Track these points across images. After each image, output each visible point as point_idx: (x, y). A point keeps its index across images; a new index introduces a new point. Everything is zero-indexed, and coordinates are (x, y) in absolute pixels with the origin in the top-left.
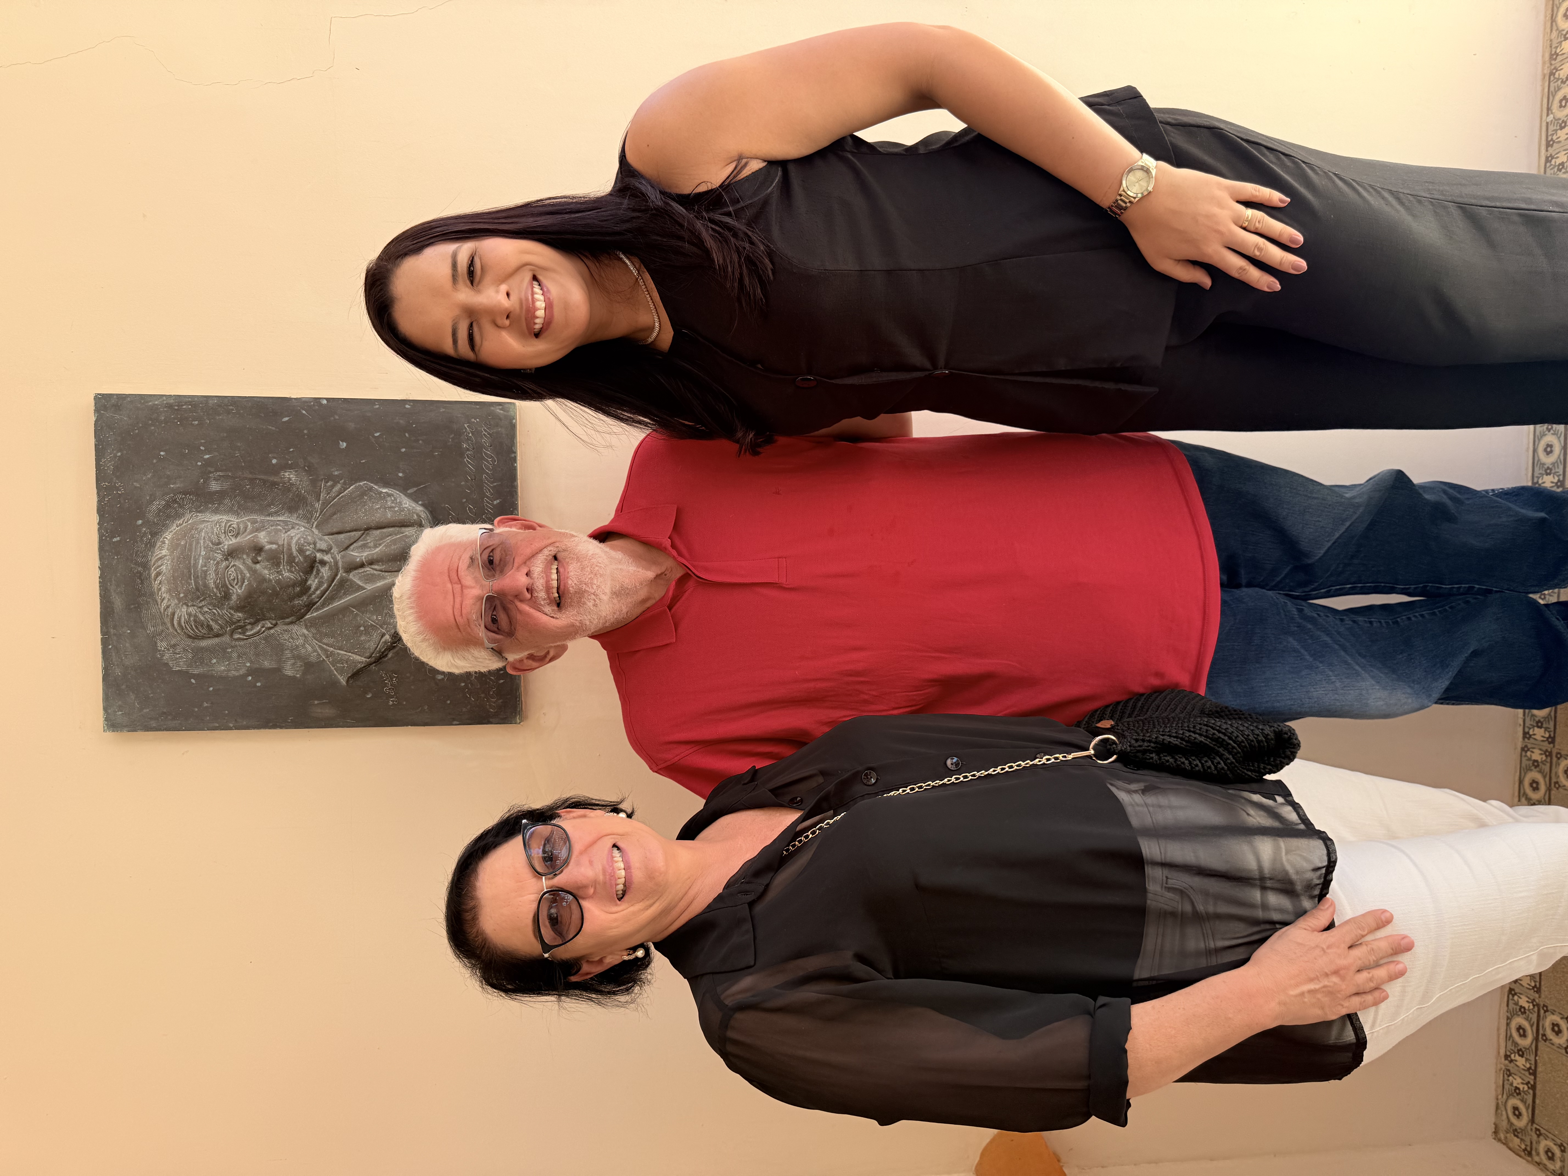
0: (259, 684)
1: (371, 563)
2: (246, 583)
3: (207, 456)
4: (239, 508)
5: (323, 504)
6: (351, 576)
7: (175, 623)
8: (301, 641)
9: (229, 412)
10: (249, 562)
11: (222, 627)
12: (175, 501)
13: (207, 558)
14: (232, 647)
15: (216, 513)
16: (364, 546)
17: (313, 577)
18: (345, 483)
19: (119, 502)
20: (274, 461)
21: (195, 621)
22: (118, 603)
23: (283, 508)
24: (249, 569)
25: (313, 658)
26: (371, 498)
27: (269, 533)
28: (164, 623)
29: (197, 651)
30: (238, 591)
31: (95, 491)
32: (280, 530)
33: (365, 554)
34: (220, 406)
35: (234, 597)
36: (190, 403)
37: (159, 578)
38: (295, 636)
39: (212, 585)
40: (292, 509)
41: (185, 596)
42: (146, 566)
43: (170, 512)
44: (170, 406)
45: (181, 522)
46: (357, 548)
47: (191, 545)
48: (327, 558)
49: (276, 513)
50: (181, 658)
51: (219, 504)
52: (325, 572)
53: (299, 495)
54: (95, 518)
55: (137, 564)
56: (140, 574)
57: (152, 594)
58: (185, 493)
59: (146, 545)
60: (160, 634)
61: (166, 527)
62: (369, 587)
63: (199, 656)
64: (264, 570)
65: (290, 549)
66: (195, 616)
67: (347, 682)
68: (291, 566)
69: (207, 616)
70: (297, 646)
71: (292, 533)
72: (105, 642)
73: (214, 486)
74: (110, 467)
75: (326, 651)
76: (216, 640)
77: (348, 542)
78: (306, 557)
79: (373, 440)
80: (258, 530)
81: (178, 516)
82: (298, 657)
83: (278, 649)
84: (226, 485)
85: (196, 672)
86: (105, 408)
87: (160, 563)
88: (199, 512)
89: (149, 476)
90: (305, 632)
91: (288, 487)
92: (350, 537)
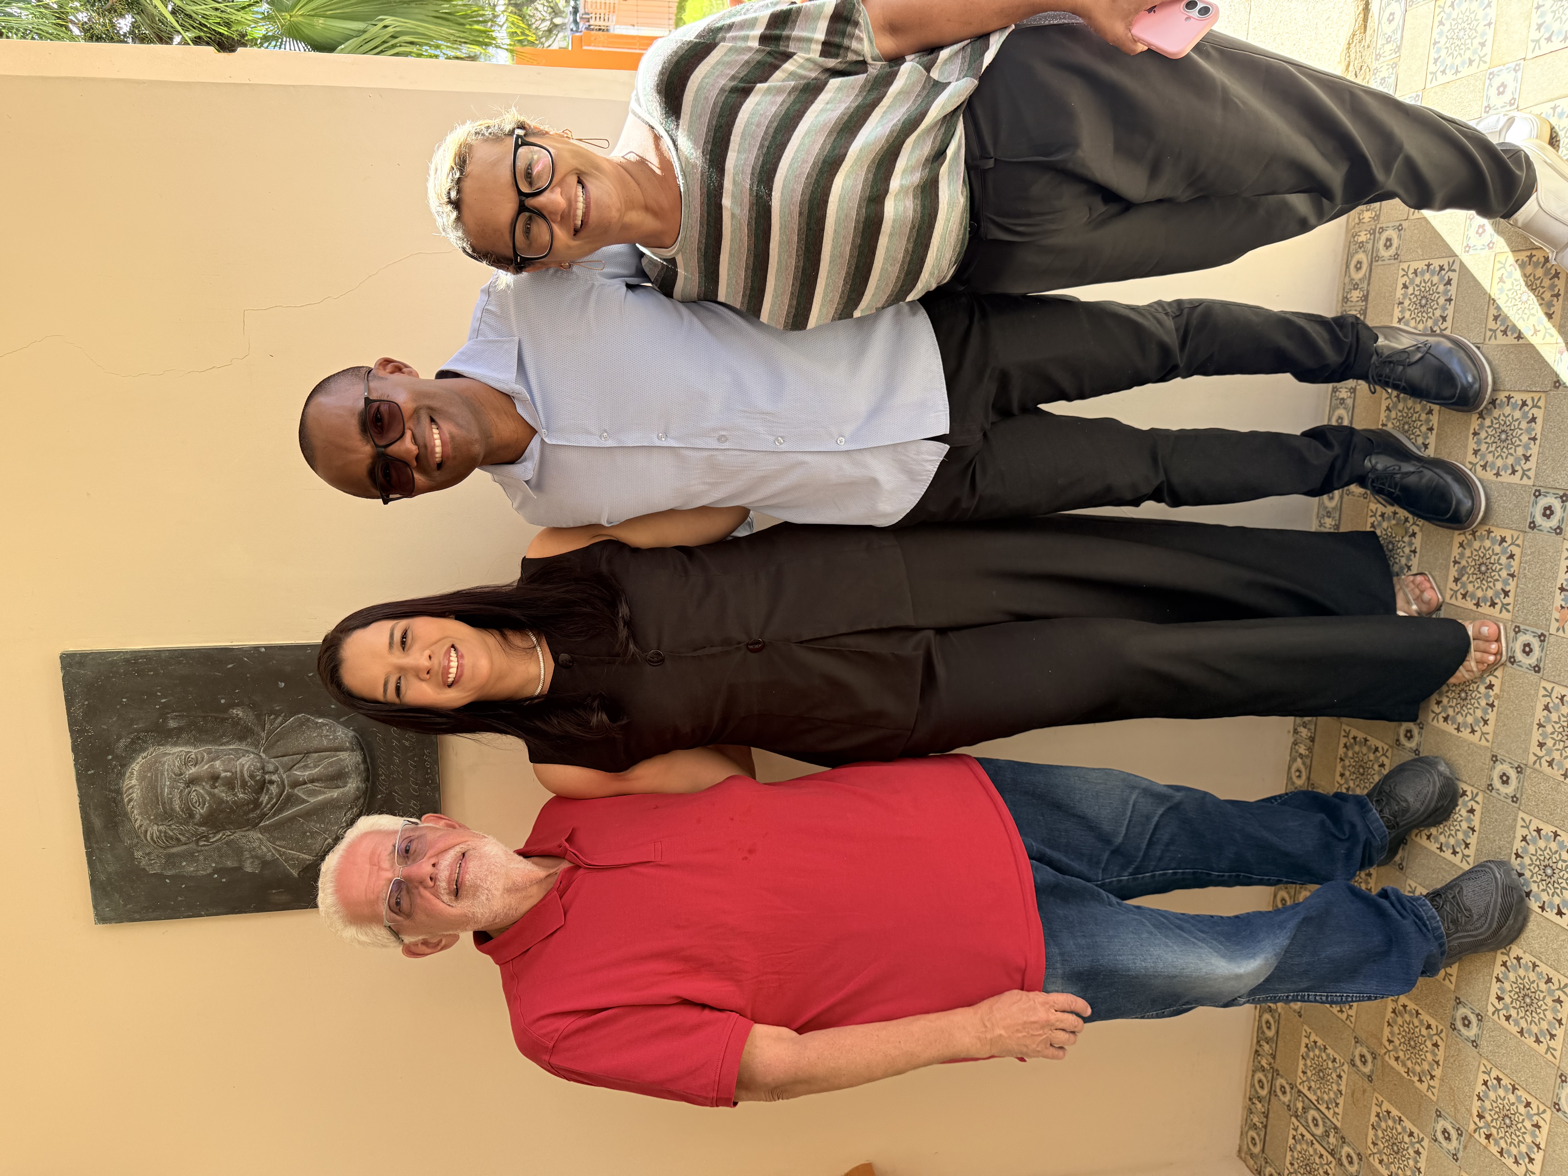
0: (224, 880)
1: (312, 781)
2: (207, 805)
3: (163, 700)
4: (195, 740)
5: (268, 733)
6: (296, 791)
7: (149, 838)
8: (257, 844)
9: (180, 663)
10: (208, 787)
11: (189, 839)
12: (139, 738)
13: (172, 788)
14: (198, 852)
15: (175, 746)
16: (306, 767)
17: (263, 795)
18: (285, 716)
19: (90, 742)
20: (223, 701)
21: (165, 836)
22: (97, 823)
23: (233, 738)
24: (210, 794)
25: (269, 857)
26: (308, 727)
27: (223, 762)
28: (138, 837)
29: (169, 857)
30: (201, 811)
31: (69, 734)
32: (233, 759)
33: (307, 773)
34: (171, 658)
35: (198, 816)
36: (145, 657)
37: (132, 804)
38: (252, 840)
39: (178, 809)
40: (241, 739)
41: (156, 818)
42: (119, 792)
43: (135, 747)
44: (127, 661)
45: (145, 754)
46: (300, 768)
47: (156, 776)
48: (274, 777)
49: (227, 742)
50: (156, 863)
51: (178, 738)
52: (274, 789)
53: (246, 727)
54: (71, 756)
55: (111, 791)
56: (115, 799)
57: (126, 814)
58: (148, 732)
59: (117, 775)
60: (136, 845)
61: (134, 759)
62: (312, 800)
63: (171, 860)
64: (221, 792)
65: (242, 775)
66: (165, 832)
67: (299, 874)
68: (245, 789)
69: (175, 832)
70: (254, 848)
71: (243, 760)
72: (89, 855)
73: (172, 724)
74: (80, 714)
75: (279, 851)
76: (185, 847)
77: (291, 764)
78: (256, 781)
79: (307, 679)
80: (213, 760)
81: (143, 750)
82: (257, 857)
83: (238, 851)
84: (183, 723)
85: (169, 873)
86: (71, 665)
87: (131, 791)
88: (162, 745)
89: (114, 719)
90: (261, 836)
91: (236, 722)
92: (293, 759)
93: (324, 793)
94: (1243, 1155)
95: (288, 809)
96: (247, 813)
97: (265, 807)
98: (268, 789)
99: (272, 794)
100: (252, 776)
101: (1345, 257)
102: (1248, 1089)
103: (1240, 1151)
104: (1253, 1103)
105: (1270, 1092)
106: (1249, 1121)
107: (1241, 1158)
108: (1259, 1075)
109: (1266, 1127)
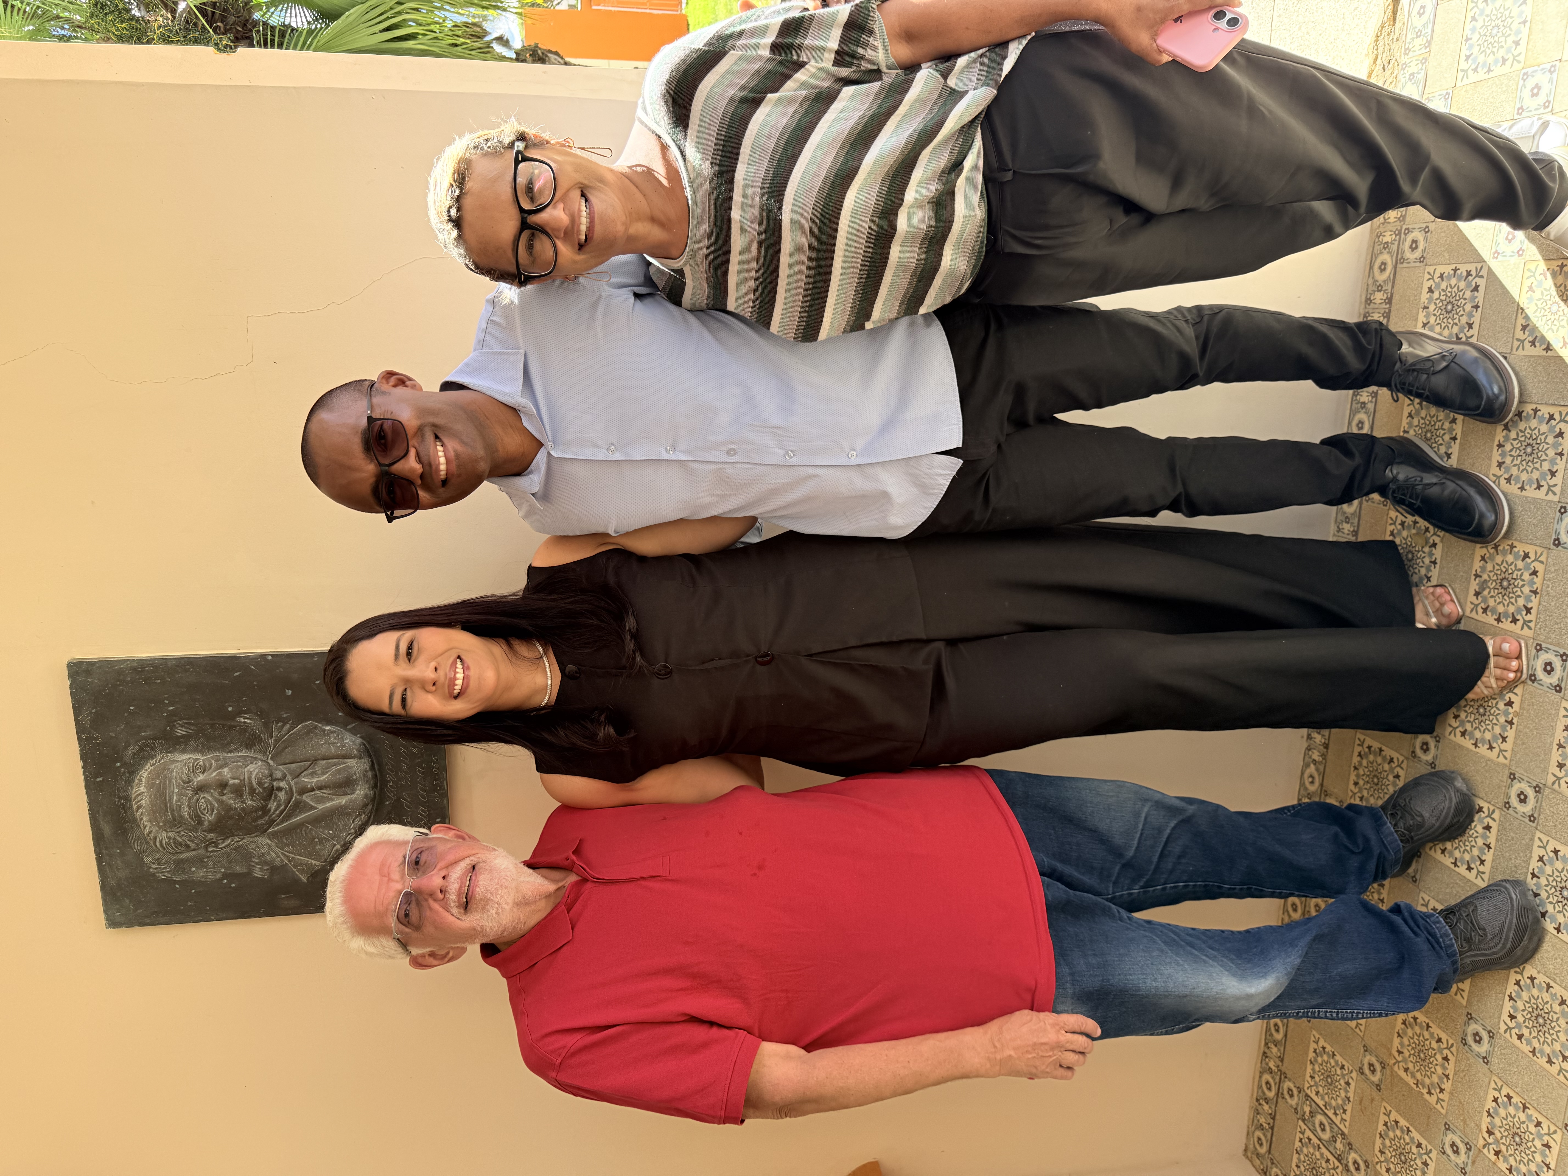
0: (233, 885)
1: (320, 788)
2: (215, 812)
3: (171, 708)
4: (203, 747)
5: (275, 740)
6: (304, 797)
7: (158, 844)
8: (266, 849)
9: (186, 671)
10: (216, 794)
11: (197, 845)
12: (147, 746)
13: (180, 795)
14: (208, 857)
15: (184, 753)
16: (313, 774)
17: (272, 801)
18: (293, 723)
19: (99, 750)
20: (230, 709)
21: (174, 843)
22: (107, 830)
23: (241, 745)
24: (218, 801)
25: (277, 862)
26: (316, 734)
27: (231, 769)
28: (147, 843)
29: (178, 862)
30: (209, 818)
31: (77, 742)
32: (241, 767)
33: (315, 780)
34: (178, 666)
35: (206, 823)
36: (152, 665)
37: (140, 810)
38: (261, 846)
39: (187, 816)
40: (249, 745)
41: (164, 825)
42: (127, 798)
43: (143, 756)
44: (134, 669)
45: (153, 761)
46: (308, 775)
47: (165, 784)
48: (283, 784)
49: (235, 749)
50: (165, 868)
51: (186, 745)
52: (282, 795)
53: (254, 735)
54: (79, 764)
55: (120, 798)
56: (123, 805)
57: (135, 820)
58: (156, 739)
59: (126, 782)
60: (145, 852)
61: (142, 766)
62: (321, 807)
63: (180, 865)
64: (229, 799)
65: (250, 783)
66: (174, 839)
67: (308, 880)
68: (253, 796)
69: (184, 838)
70: (263, 854)
71: (251, 767)
72: (99, 861)
73: (180, 731)
74: (87, 722)
75: (287, 857)
76: (194, 853)
77: (299, 771)
78: (264, 789)
79: (315, 687)
80: (222, 767)
81: (152, 757)
82: (265, 862)
83: (247, 857)
84: (190, 730)
85: (179, 878)
86: (77, 673)
87: (139, 798)
88: (170, 752)
89: (122, 727)
90: (269, 842)
91: (244, 729)
92: (301, 766)
93: (333, 800)
94: (1249, 1155)
95: (297, 816)
96: (255, 820)
97: (274, 813)
98: (276, 796)
99: (280, 800)
100: (260, 784)
101: (1369, 257)
102: (1256, 1090)
103: (1246, 1150)
104: (1260, 1104)
105: (1277, 1094)
106: (1255, 1121)
107: (1247, 1157)
108: (1267, 1077)
109: (1272, 1128)
